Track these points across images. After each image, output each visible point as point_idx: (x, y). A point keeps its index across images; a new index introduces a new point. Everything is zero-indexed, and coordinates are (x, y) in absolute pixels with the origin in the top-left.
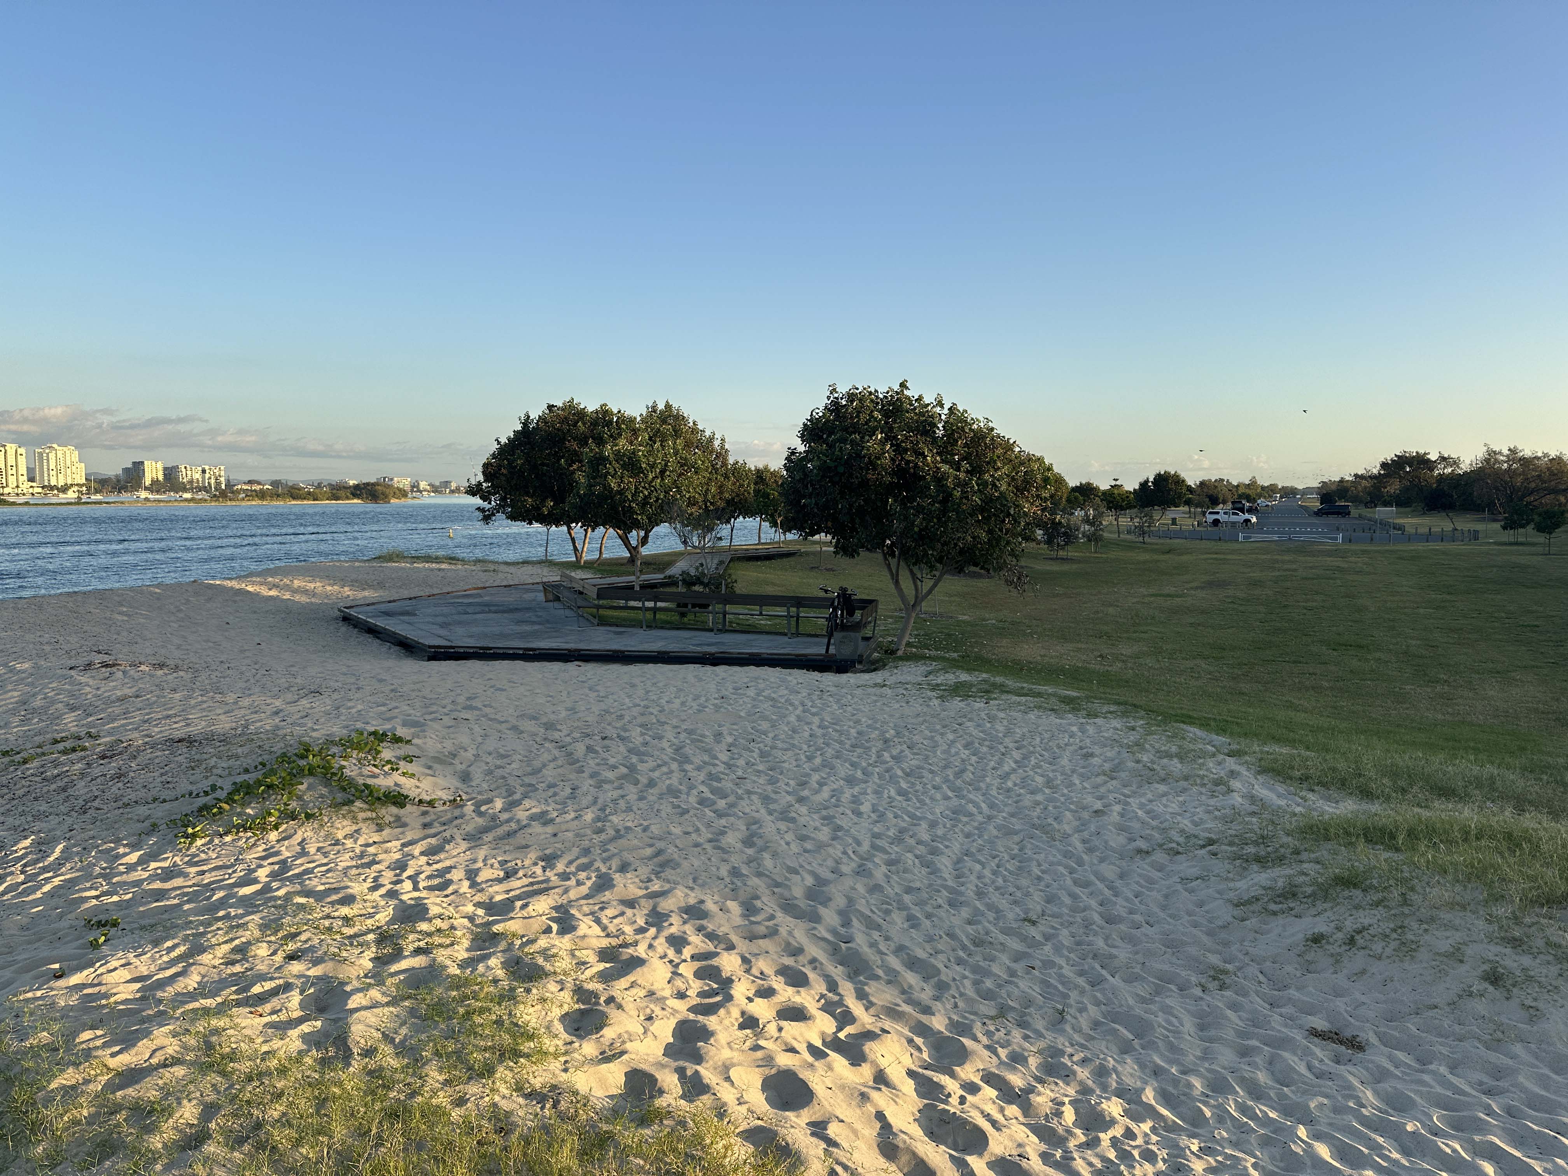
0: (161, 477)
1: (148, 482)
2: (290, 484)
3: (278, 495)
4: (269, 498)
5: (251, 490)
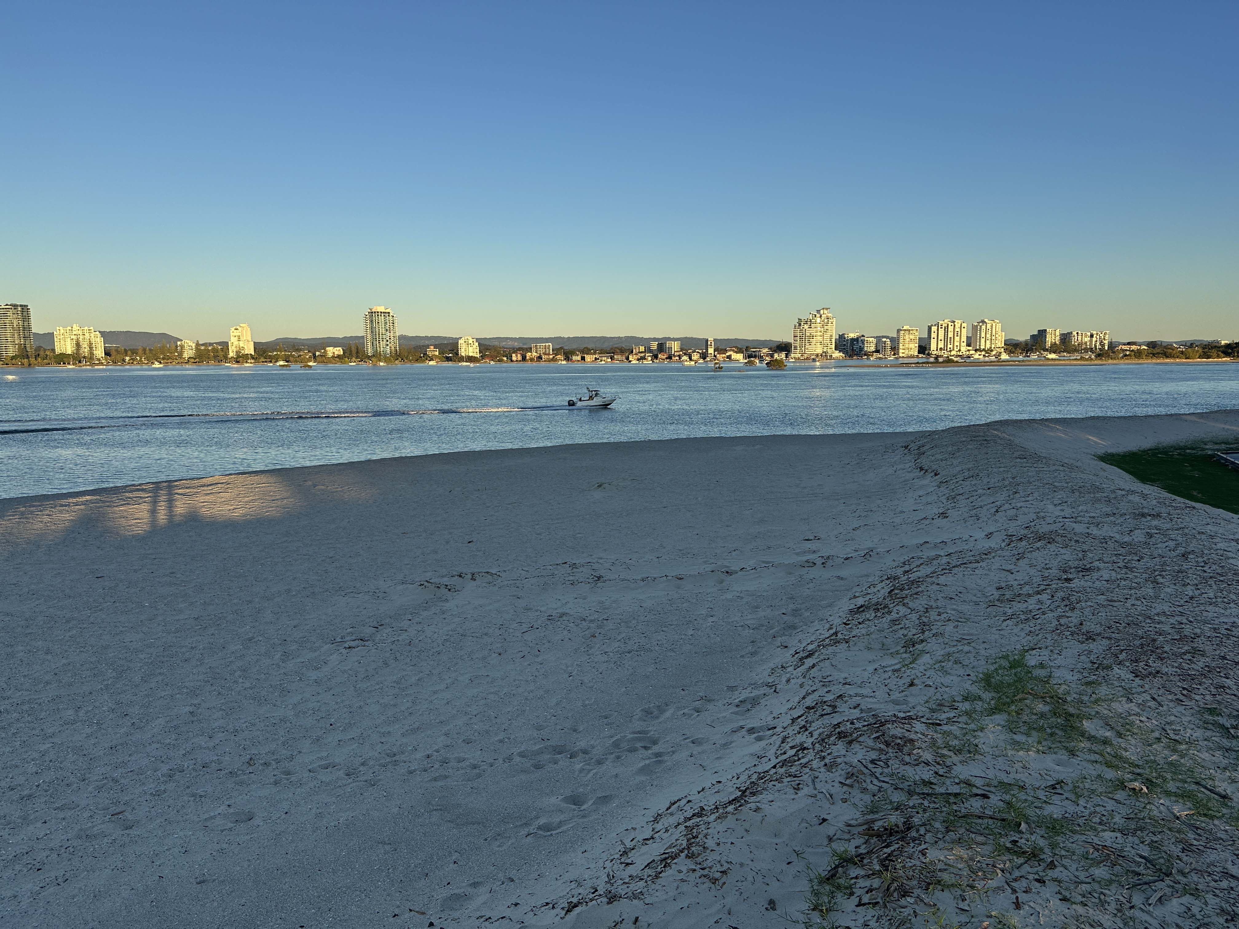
0: (1058, 341)
1: (1048, 345)
3: (1154, 354)
4: (1144, 357)
5: (1129, 351)
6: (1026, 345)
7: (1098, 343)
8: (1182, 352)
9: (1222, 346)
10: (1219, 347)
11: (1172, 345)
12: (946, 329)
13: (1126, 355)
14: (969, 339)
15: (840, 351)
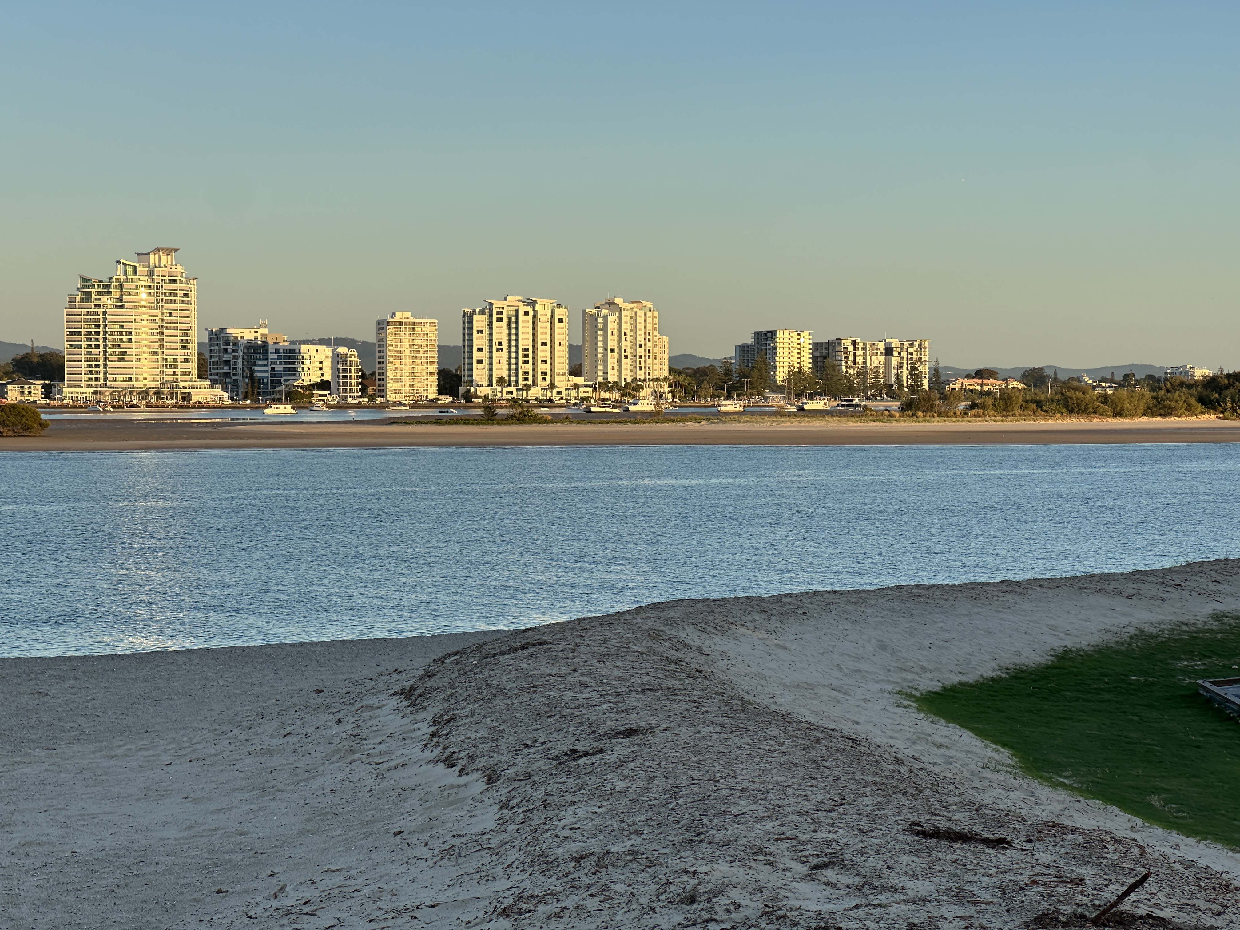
0: (806, 365)
1: (781, 376)
2: (1062, 377)
3: (1039, 404)
4: (1018, 411)
5: (981, 393)
6: (728, 372)
7: (905, 373)
8: (1105, 399)
9: (1195, 384)
10: (1190, 386)
11: (1079, 380)
12: (513, 323)
13: (973, 406)
14: (574, 351)
15: (214, 382)
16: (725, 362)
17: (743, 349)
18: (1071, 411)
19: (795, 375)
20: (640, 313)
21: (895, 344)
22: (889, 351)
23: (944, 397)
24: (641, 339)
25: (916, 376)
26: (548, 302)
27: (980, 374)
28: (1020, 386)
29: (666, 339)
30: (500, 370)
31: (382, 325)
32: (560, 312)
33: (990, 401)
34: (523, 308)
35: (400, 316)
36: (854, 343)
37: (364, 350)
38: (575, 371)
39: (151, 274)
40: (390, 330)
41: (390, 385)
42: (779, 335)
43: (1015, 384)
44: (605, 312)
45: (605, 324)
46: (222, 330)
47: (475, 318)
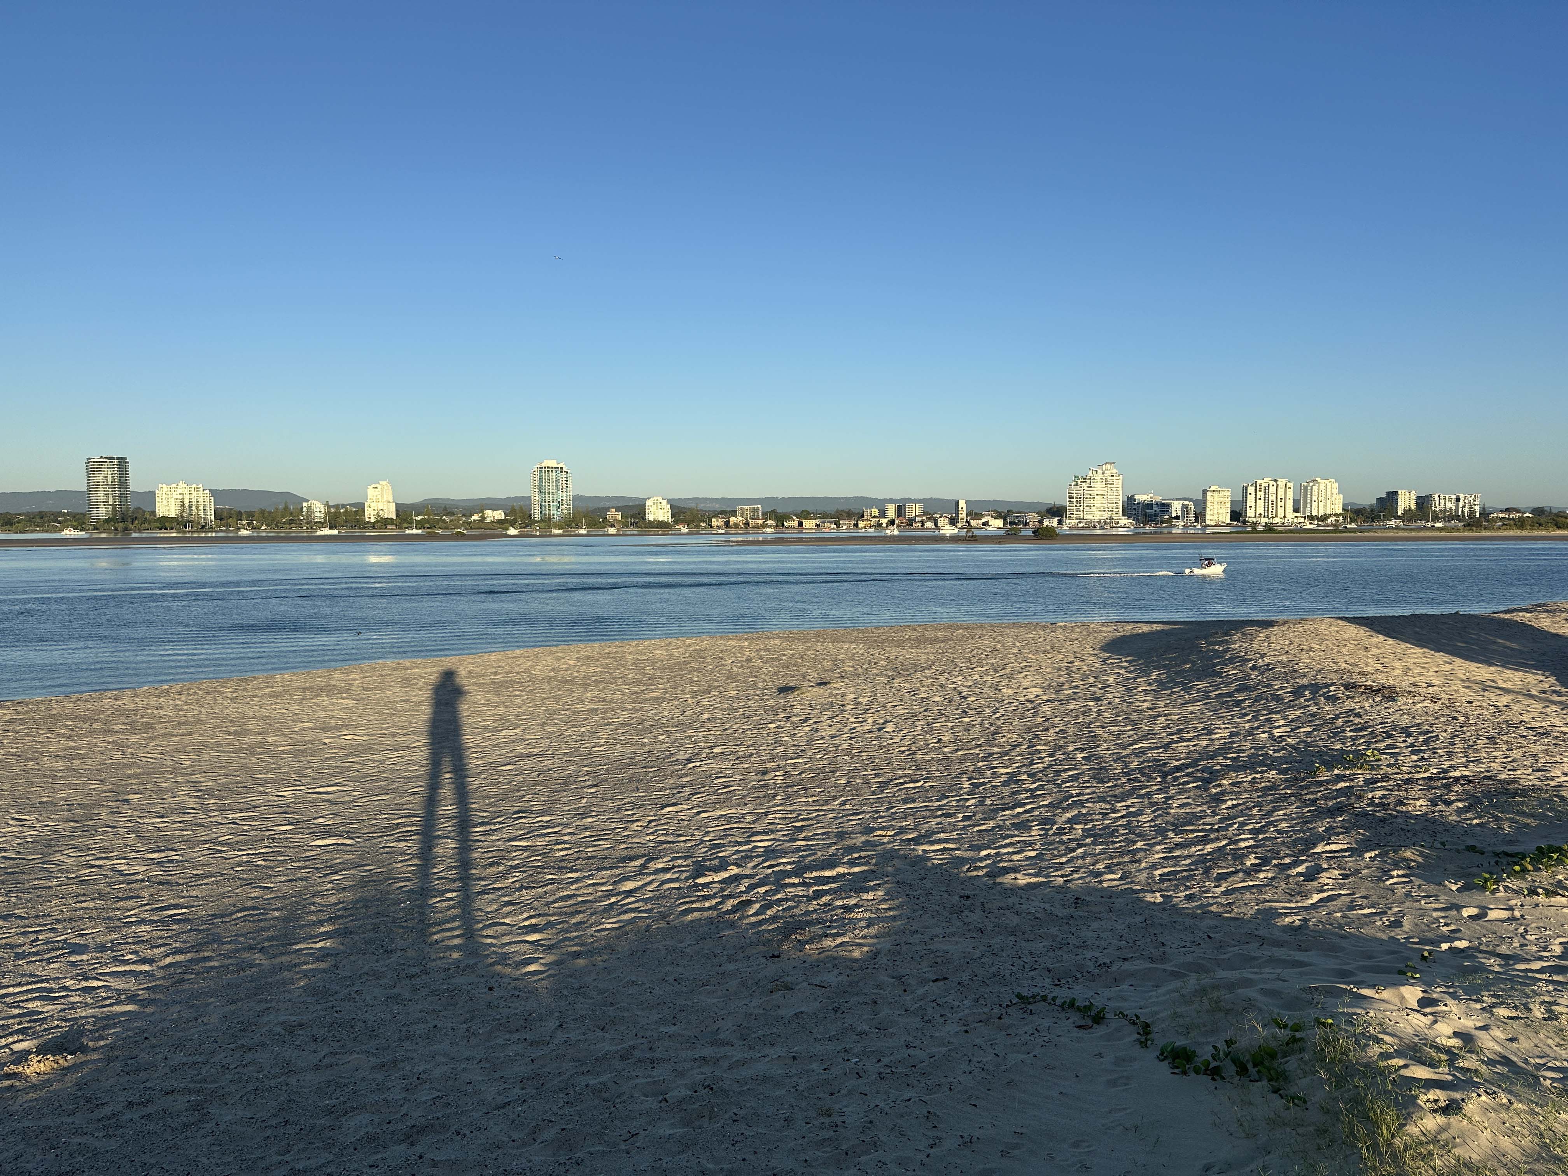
1: (1400, 512)
2: (1554, 511)
3: (1541, 524)
4: (1529, 527)
5: (1509, 519)
6: (1372, 511)
7: (1467, 509)
12: (1267, 490)
13: (1504, 525)
14: (1296, 503)
15: (1129, 517)
16: (1371, 506)
17: (1380, 500)
18: (1559, 527)
19: (1407, 511)
20: (1329, 484)
21: (1461, 496)
22: (1458, 500)
23: (1488, 521)
24: (1329, 495)
25: (1472, 512)
26: (1284, 481)
27: (1508, 510)
28: (1531, 515)
29: (1341, 496)
30: (1260, 510)
31: (1205, 492)
32: (1289, 485)
33: (1511, 522)
34: (1271, 483)
35: (1213, 488)
36: (1439, 496)
37: (1196, 502)
38: (1296, 510)
39: (1103, 473)
40: (1209, 494)
41: (1208, 517)
42: (1400, 492)
43: (1527, 514)
44: (1311, 484)
45: (1312, 489)
46: (1133, 496)
47: (1249, 488)
